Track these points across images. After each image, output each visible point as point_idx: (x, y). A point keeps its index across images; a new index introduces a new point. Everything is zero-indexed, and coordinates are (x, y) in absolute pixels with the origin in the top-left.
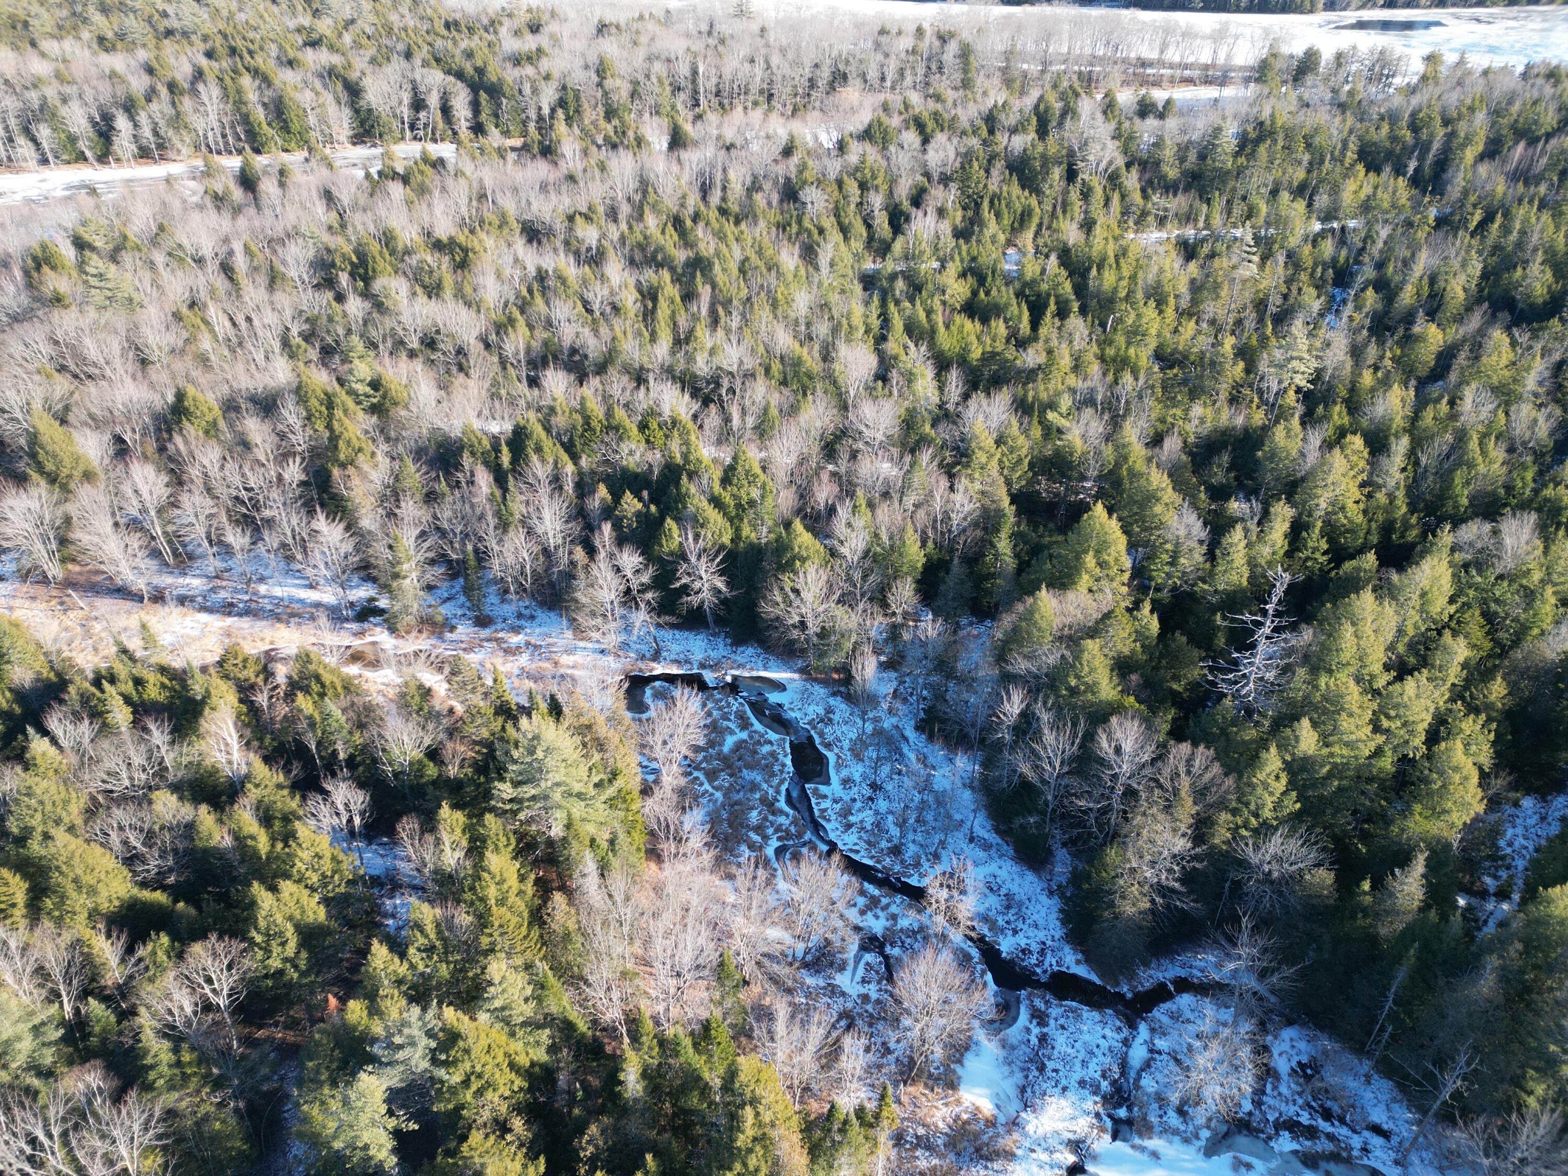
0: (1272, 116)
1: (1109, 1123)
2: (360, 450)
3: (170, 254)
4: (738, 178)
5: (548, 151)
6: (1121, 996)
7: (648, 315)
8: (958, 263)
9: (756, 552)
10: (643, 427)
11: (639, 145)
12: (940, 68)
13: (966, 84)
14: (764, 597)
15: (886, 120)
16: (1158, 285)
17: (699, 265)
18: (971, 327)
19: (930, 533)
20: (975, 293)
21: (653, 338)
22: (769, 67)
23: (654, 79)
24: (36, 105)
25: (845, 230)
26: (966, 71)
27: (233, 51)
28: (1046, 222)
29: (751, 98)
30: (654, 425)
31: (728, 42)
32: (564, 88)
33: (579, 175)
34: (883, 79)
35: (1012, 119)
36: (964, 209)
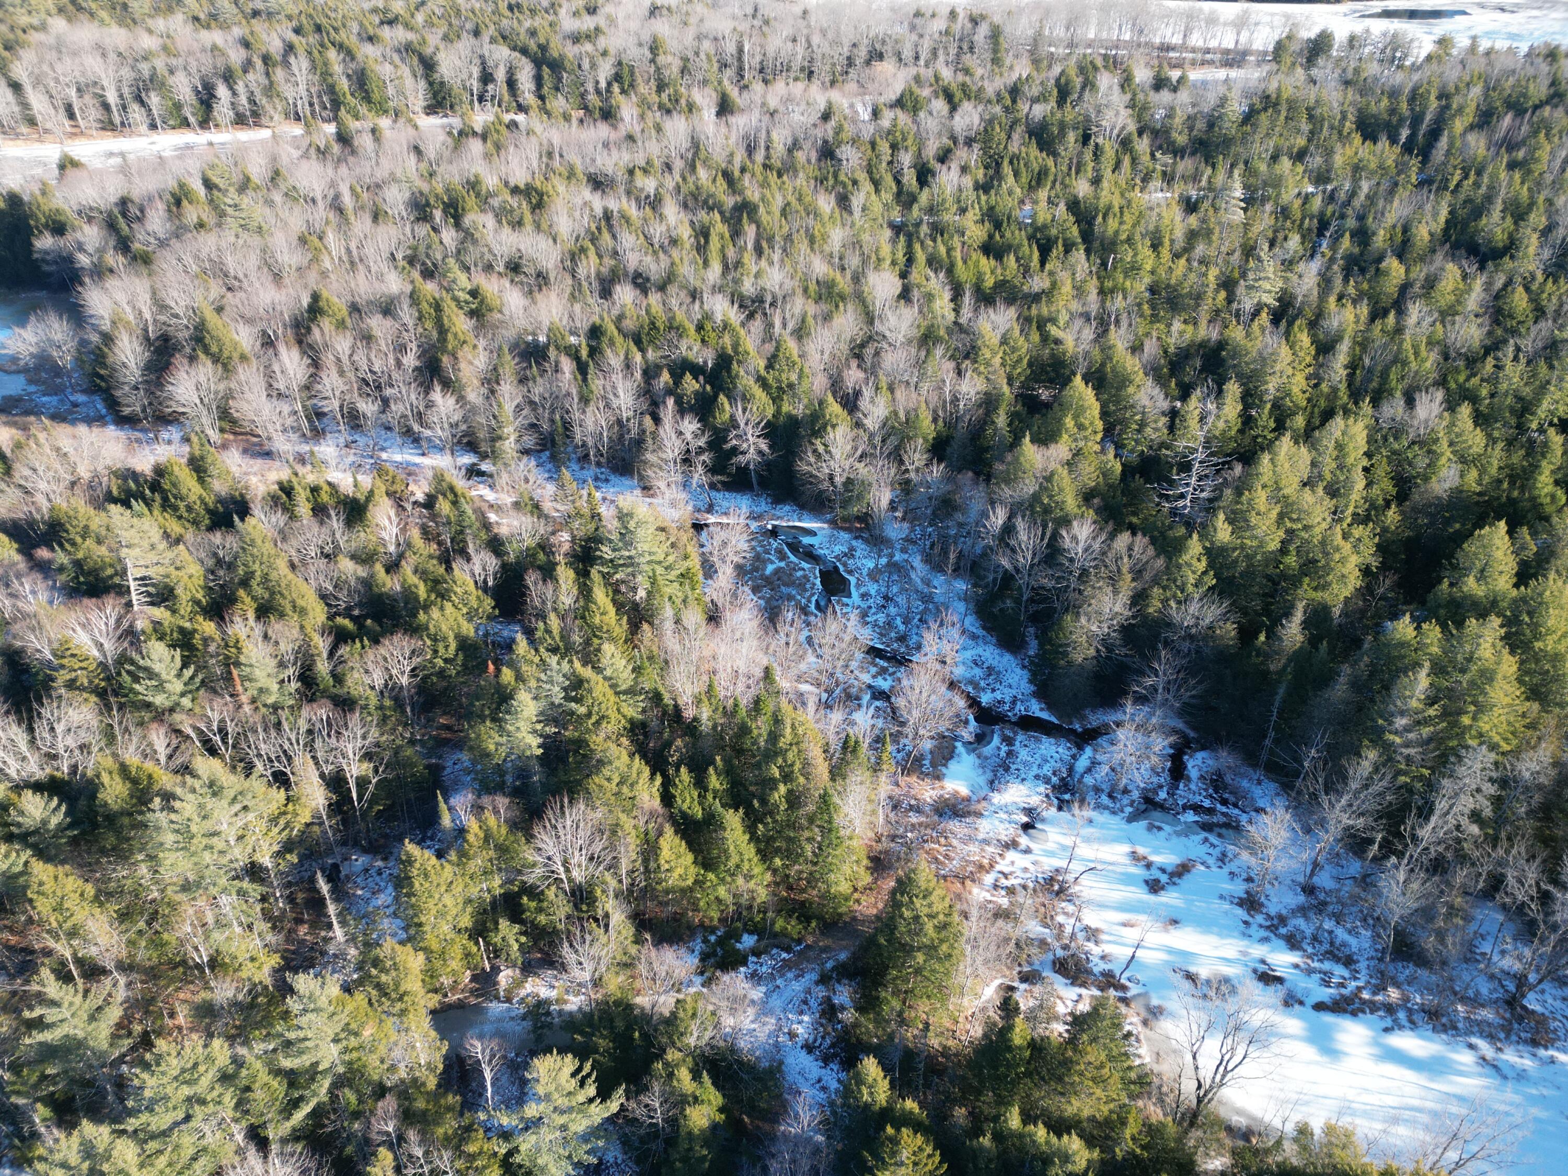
0: (1279, 89)
1: (1056, 802)
2: (464, 342)
3: (286, 195)
4: (780, 139)
5: (608, 115)
6: (1074, 731)
7: (701, 248)
8: (977, 211)
9: (793, 423)
10: (700, 328)
11: (690, 111)
12: (971, 49)
13: (996, 61)
14: (801, 459)
15: (917, 90)
16: (1157, 230)
17: (746, 209)
18: (986, 264)
19: (940, 413)
20: (991, 236)
21: (706, 263)
22: (809, 45)
23: (703, 56)
24: (146, 74)
25: (876, 184)
26: (995, 51)
27: (318, 28)
28: (1059, 178)
29: (792, 75)
30: (708, 326)
31: (772, 23)
32: (620, 63)
33: (638, 136)
34: (917, 58)
35: (1035, 91)
36: (986, 168)
